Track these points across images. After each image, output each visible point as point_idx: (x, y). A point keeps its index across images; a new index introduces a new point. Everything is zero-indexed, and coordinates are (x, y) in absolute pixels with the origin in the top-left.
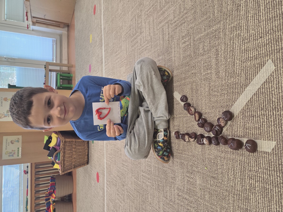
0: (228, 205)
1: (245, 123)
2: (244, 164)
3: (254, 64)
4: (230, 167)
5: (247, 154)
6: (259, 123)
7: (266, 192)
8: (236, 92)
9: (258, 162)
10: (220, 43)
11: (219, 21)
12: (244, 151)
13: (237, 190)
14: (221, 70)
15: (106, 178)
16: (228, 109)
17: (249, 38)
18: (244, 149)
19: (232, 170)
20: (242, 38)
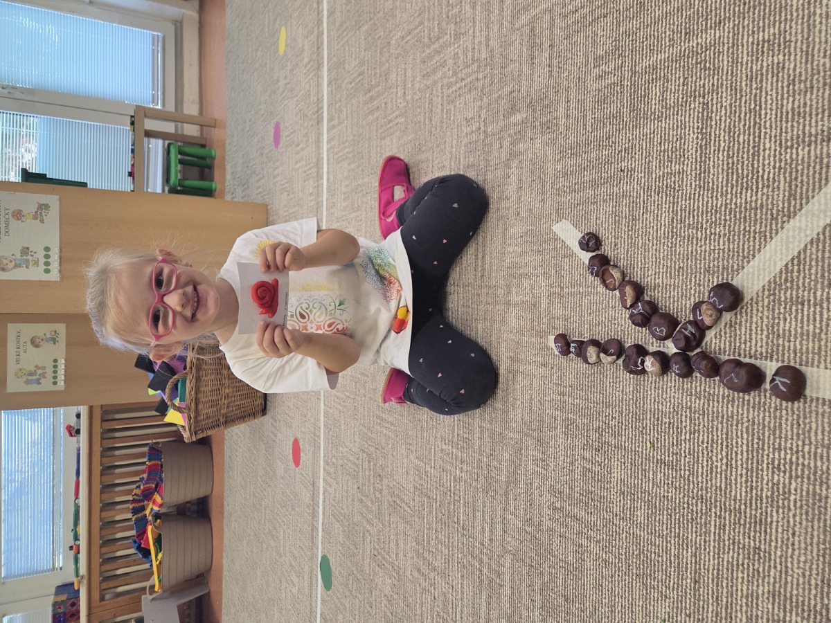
0: (703, 538)
1: (777, 321)
2: (761, 432)
3: (819, 156)
4: (717, 436)
5: (773, 405)
6: (818, 322)
7: (820, 507)
8: (757, 231)
9: (802, 426)
10: (718, 86)
11: (720, 21)
12: (765, 396)
13: (733, 498)
14: (714, 166)
15: (322, 455)
16: (727, 280)
17: (810, 78)
18: (765, 390)
19: (724, 447)
20: (789, 76)
